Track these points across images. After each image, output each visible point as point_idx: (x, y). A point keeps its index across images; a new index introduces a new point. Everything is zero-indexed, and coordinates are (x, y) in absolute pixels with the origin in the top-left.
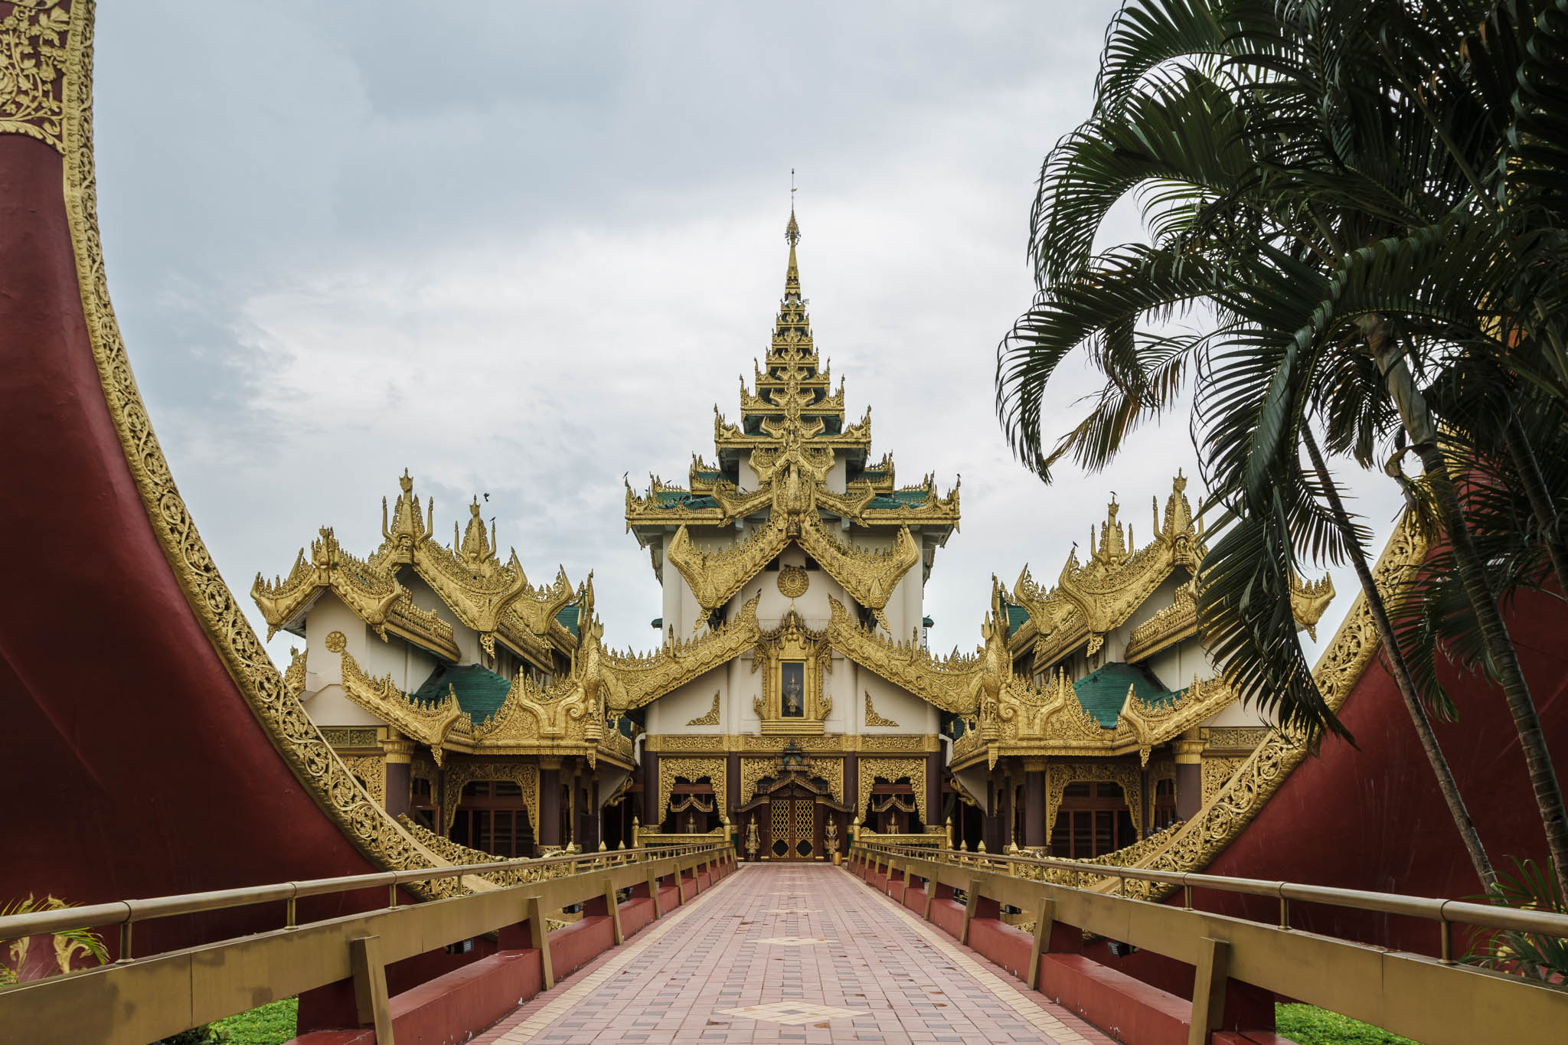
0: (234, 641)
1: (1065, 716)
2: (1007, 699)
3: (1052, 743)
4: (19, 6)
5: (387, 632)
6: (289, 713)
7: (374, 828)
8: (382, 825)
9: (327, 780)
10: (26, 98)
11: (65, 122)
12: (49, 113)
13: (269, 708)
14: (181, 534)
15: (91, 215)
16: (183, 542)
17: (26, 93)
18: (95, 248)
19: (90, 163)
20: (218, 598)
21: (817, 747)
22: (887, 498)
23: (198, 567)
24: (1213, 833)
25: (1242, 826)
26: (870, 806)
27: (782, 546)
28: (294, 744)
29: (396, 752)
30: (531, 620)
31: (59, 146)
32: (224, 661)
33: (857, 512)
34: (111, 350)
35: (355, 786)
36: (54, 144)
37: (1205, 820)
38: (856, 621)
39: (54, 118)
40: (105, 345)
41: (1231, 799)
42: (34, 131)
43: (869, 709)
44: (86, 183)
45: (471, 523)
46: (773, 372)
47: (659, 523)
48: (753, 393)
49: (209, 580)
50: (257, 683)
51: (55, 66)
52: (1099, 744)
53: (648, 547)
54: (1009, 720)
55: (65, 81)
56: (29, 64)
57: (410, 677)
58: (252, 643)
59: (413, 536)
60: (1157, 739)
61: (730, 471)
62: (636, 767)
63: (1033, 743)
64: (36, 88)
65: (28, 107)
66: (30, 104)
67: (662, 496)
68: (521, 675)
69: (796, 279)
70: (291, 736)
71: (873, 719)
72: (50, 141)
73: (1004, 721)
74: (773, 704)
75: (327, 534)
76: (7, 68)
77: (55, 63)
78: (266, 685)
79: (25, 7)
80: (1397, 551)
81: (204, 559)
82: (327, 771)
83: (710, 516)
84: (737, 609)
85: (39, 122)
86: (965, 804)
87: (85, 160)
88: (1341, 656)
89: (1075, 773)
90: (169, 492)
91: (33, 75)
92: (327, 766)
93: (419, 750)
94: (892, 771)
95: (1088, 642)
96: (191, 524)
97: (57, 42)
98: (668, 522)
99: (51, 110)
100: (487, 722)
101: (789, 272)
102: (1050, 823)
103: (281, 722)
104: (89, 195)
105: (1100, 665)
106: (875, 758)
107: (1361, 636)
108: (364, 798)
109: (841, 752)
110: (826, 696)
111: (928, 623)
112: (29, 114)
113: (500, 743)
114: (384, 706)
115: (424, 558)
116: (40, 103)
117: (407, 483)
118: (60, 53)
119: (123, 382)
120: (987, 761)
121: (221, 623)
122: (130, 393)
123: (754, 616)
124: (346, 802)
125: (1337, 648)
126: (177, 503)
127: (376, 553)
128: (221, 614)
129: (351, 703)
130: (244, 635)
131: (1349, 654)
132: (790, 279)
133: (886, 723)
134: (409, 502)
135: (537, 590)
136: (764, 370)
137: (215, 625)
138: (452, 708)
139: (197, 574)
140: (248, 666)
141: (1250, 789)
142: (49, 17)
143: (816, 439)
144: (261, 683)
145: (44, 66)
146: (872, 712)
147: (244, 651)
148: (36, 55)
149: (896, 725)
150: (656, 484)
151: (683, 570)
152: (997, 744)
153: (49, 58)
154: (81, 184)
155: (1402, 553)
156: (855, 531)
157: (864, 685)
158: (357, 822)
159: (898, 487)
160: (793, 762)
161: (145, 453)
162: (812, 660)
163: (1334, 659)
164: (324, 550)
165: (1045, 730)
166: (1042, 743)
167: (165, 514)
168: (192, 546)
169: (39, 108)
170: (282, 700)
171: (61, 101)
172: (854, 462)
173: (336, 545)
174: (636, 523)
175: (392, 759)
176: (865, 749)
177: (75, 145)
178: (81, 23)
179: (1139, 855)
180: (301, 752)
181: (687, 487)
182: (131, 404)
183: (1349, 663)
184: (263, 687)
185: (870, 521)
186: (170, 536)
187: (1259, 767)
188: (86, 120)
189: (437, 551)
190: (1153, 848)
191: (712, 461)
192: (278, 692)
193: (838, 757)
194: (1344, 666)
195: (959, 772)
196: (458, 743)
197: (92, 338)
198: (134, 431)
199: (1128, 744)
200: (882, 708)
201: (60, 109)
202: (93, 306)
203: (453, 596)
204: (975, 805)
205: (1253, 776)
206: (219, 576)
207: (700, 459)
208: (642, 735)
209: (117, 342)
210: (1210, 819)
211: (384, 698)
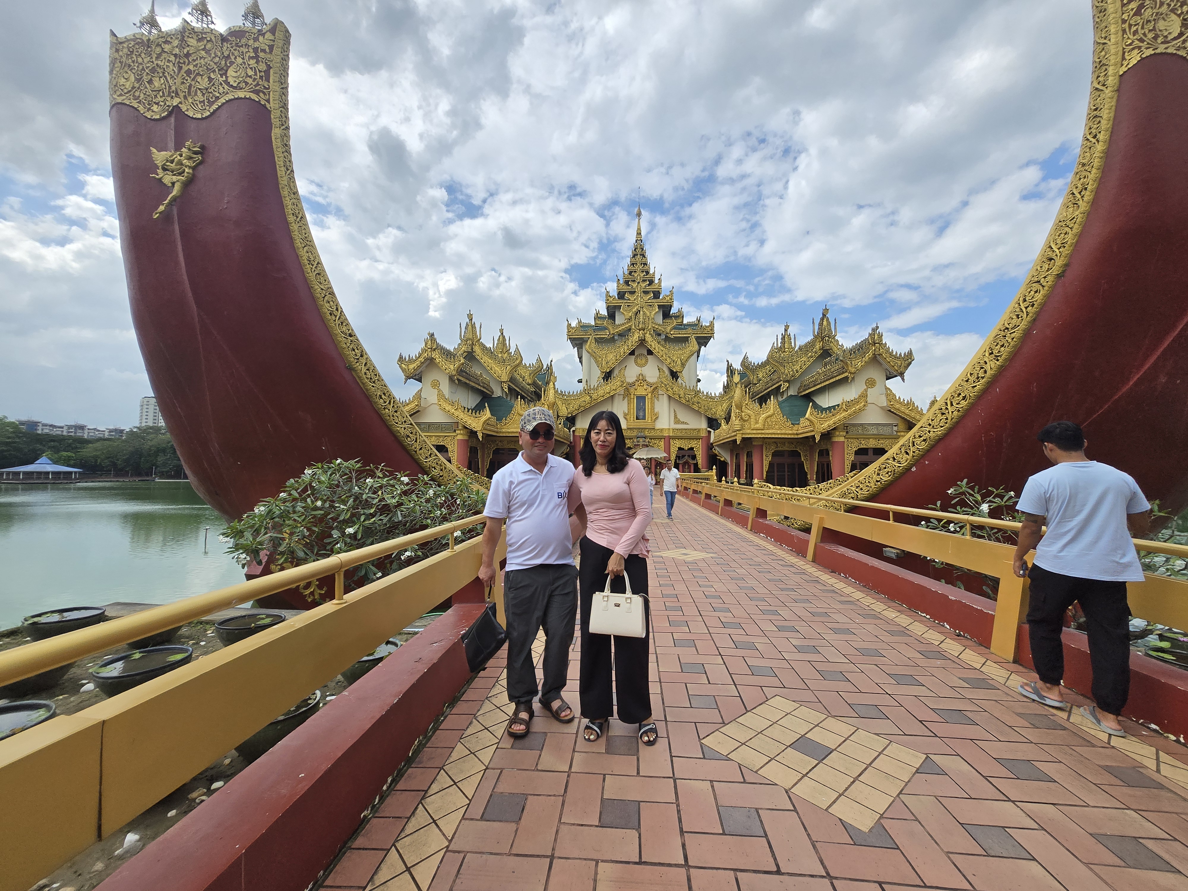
0: (365, 374)
1: (774, 419)
2: (746, 411)
3: (767, 431)
4: (249, 32)
5: (458, 380)
6: (396, 412)
7: (441, 470)
8: (445, 468)
9: (417, 446)
10: (251, 79)
11: (271, 93)
12: (263, 88)
13: (384, 409)
14: (336, 316)
15: (286, 145)
16: (337, 321)
17: (250, 77)
18: (288, 162)
19: (286, 117)
20: (356, 351)
21: (653, 434)
22: (681, 326)
23: (346, 334)
24: (882, 477)
25: (901, 473)
26: (676, 460)
27: (636, 344)
28: (398, 427)
29: (461, 434)
30: (526, 379)
31: (268, 106)
32: (360, 384)
33: (668, 331)
34: (297, 217)
35: (431, 449)
36: (265, 104)
37: (876, 470)
38: (670, 377)
39: (264, 90)
40: (293, 214)
41: (894, 459)
42: (254, 97)
43: (675, 417)
44: (283, 127)
45: (500, 337)
46: (630, 273)
47: (581, 337)
48: (621, 282)
49: (351, 341)
50: (378, 395)
51: (266, 63)
52: (790, 432)
53: (576, 348)
54: (747, 420)
55: (272, 71)
56: (252, 62)
57: (472, 401)
58: (376, 375)
59: (472, 340)
60: (824, 429)
61: (612, 316)
62: (571, 443)
63: (759, 431)
64: (256, 74)
65: (252, 84)
66: (253, 83)
67: (583, 327)
68: (519, 399)
69: (640, 234)
70: (397, 423)
71: (677, 421)
72: (263, 102)
73: (745, 421)
74: (632, 414)
75: (432, 335)
76: (241, 65)
77: (267, 61)
78: (383, 396)
79: (252, 33)
80: (1015, 317)
81: (349, 330)
82: (416, 441)
83: (605, 335)
84: (616, 372)
85: (257, 92)
86: (719, 459)
87: (283, 115)
88: (972, 379)
89: (777, 445)
90: (329, 294)
91: (255, 68)
92: (416, 439)
93: (472, 434)
94: (686, 445)
95: (781, 385)
96: (342, 311)
97: (268, 50)
98: (585, 336)
99: (264, 86)
100: (504, 421)
101: (637, 231)
102: (766, 468)
103: (391, 416)
104: (285, 134)
105: (785, 397)
106: (678, 439)
107: (987, 367)
108: (436, 455)
109: (663, 436)
110: (656, 410)
111: (699, 381)
112: (252, 88)
113: (509, 431)
114: (457, 413)
115: (477, 349)
116: (258, 82)
117: (470, 317)
118: (269, 56)
119: (304, 234)
120: (736, 439)
121: (358, 364)
122: (308, 241)
123: (624, 375)
124: (426, 457)
125: (969, 375)
126: (334, 300)
127: (456, 347)
128: (358, 359)
129: (441, 412)
130: (371, 371)
131: (978, 378)
132: (637, 234)
133: (683, 423)
134: (471, 326)
135: (528, 365)
136: (627, 273)
137: (355, 365)
138: (487, 414)
139: (344, 337)
140: (373, 386)
141: (907, 453)
142: (264, 37)
143: (649, 301)
144: (380, 396)
145: (261, 63)
146: (677, 418)
147: (371, 378)
148: (256, 57)
149: (688, 424)
150: (580, 322)
151: (592, 355)
152: (741, 432)
153: (263, 59)
154: (280, 127)
155: (1019, 318)
156: (667, 339)
157: (674, 406)
158: (432, 467)
159: (685, 322)
160: (641, 440)
161: (316, 272)
162: (650, 395)
163: (967, 381)
164: (430, 342)
165: (764, 425)
166: (763, 432)
167: (327, 305)
168: (342, 323)
169: (258, 84)
170: (392, 405)
171: (269, 82)
172: (666, 311)
173: (435, 340)
174: (571, 337)
175: (460, 437)
176: (674, 435)
177: (277, 106)
178: (282, 42)
179: (831, 487)
180: (402, 431)
181: (593, 323)
182: (308, 247)
183: (978, 383)
184: (381, 398)
185: (674, 335)
186: (330, 317)
187: (914, 442)
188: (283, 93)
189: (484, 347)
190: (840, 484)
191: (604, 312)
192: (390, 402)
193: (661, 439)
194: (975, 385)
195: (717, 446)
196: (490, 431)
197: (286, 210)
198: (310, 261)
199: (807, 432)
200: (681, 416)
201: (269, 86)
202: (286, 193)
203: (490, 366)
204: (724, 461)
205: (909, 446)
206: (357, 340)
207: (599, 312)
208: (573, 429)
209: (301, 213)
210: (880, 470)
211: (456, 410)
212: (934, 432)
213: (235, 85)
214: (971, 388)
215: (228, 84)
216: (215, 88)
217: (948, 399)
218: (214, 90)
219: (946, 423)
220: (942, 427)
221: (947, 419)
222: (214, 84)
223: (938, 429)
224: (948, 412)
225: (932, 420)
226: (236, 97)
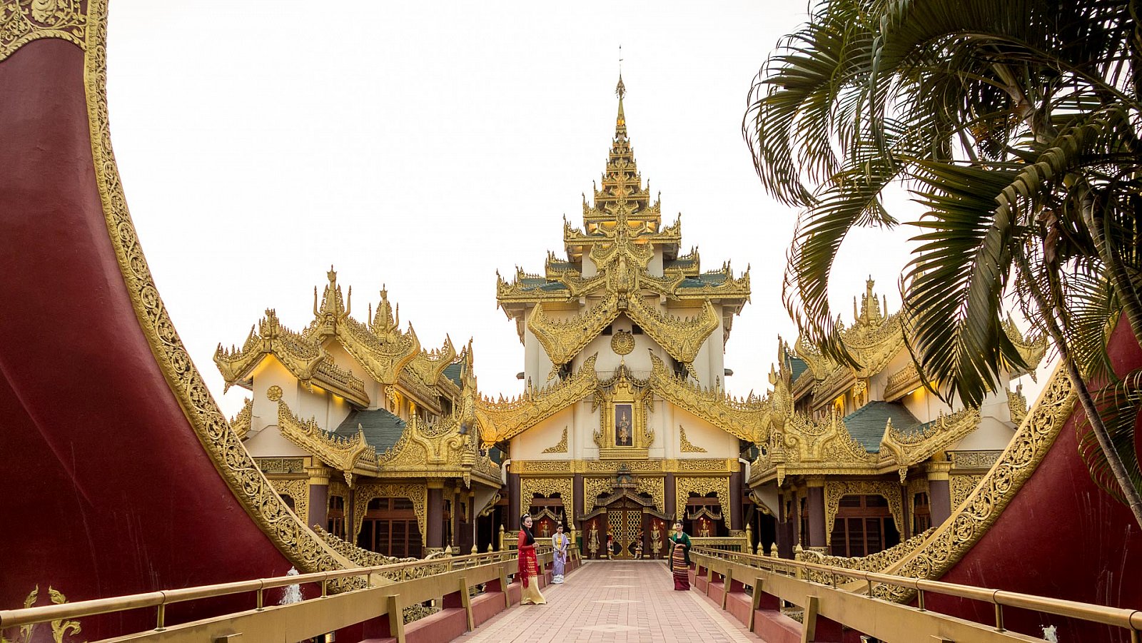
0: (192, 394)
1: (838, 443)
2: (791, 432)
3: (828, 465)
5: (313, 385)
6: (231, 448)
7: (294, 536)
8: (300, 533)
9: (259, 498)
10: (62, 13)
11: (87, 28)
12: (77, 23)
13: (216, 444)
14: (155, 315)
15: (102, 91)
16: (156, 322)
17: (63, 10)
18: (103, 114)
19: (104, 55)
20: (180, 362)
21: (643, 469)
22: (695, 280)
23: (166, 339)
24: (960, 538)
25: (983, 530)
26: (685, 515)
27: (614, 317)
28: (234, 471)
29: (318, 477)
30: (425, 375)
31: (83, 45)
32: (184, 409)
33: (672, 290)
34: (111, 184)
35: (280, 505)
36: (80, 43)
37: (952, 527)
38: (671, 372)
39: (79, 26)
40: (107, 182)
41: (973, 509)
42: (66, 36)
43: (683, 439)
44: (100, 69)
45: (380, 304)
46: (607, 189)
47: (521, 301)
48: (592, 205)
49: (174, 349)
50: (208, 426)
52: (866, 466)
53: (514, 320)
54: (793, 448)
55: (89, 1)
58: (205, 396)
59: (336, 315)
60: (912, 461)
61: (575, 263)
62: (503, 486)
63: (812, 465)
64: (69, 7)
65: (64, 19)
67: (523, 279)
68: (415, 416)
69: (623, 123)
70: (232, 466)
71: (686, 446)
72: (76, 42)
73: (789, 448)
75: (271, 314)
78: (215, 427)
81: (171, 333)
82: (258, 492)
83: (560, 295)
84: (580, 364)
85: (70, 30)
86: (761, 513)
87: (100, 54)
88: (1055, 394)
89: (848, 488)
90: (148, 285)
92: (259, 487)
93: (335, 475)
94: (702, 489)
95: (854, 385)
96: (163, 308)
98: (528, 301)
99: (79, 21)
100: (388, 452)
101: (618, 118)
102: (830, 528)
103: (225, 455)
104: (102, 77)
105: (865, 404)
106: (690, 478)
108: (287, 513)
109: (662, 473)
110: (649, 426)
111: (728, 373)
112: (64, 24)
113: (397, 469)
114: (309, 441)
115: (343, 331)
116: (72, 17)
117: (332, 276)
119: (118, 206)
120: (777, 479)
121: (182, 381)
122: (123, 215)
123: (593, 370)
124: (273, 516)
125: (1052, 388)
126: (153, 293)
127: (308, 328)
128: (182, 374)
129: (283, 440)
130: (199, 390)
131: (1062, 393)
132: (619, 123)
133: (697, 450)
134: (334, 292)
135: (428, 352)
136: (600, 188)
137: (178, 383)
138: (360, 443)
139: (166, 344)
140: (202, 413)
141: (988, 501)
143: (640, 238)
144: (211, 425)
146: (685, 442)
147: (199, 401)
149: (705, 452)
150: (520, 272)
151: (540, 336)
152: (784, 467)
154: (96, 70)
156: (670, 304)
157: (680, 420)
158: (281, 532)
159: (703, 271)
160: (624, 481)
161: (132, 257)
162: (638, 403)
163: (1051, 397)
164: (268, 325)
165: (822, 454)
166: (820, 465)
167: (144, 301)
168: (163, 324)
169: (72, 19)
170: (226, 438)
171: (86, 15)
172: (669, 254)
173: (277, 322)
174: (504, 301)
175: (314, 482)
176: (680, 470)
177: (94, 44)
179: (900, 555)
180: (239, 477)
181: (543, 275)
182: (124, 223)
183: (1063, 400)
184: (212, 429)
185: (682, 297)
186: (147, 317)
187: (995, 484)
188: (102, 27)
189: (355, 327)
190: (912, 550)
191: (562, 256)
192: (224, 433)
193: (660, 477)
194: (1059, 402)
195: (756, 488)
196: (365, 469)
197: (98, 177)
198: (124, 242)
199: (889, 466)
200: (694, 438)
201: (85, 20)
202: (100, 154)
203: (365, 357)
204: (769, 515)
205: (990, 490)
206: (182, 346)
207: (553, 255)
208: (507, 462)
209: (116, 179)
210: (957, 526)
211: (309, 436)
212: (1017, 469)
213: (41, 20)
214: (1055, 407)
215: (30, 17)
216: (15, 24)
217: (1031, 422)
218: (12, 27)
219: (1030, 456)
220: (1026, 462)
221: (1031, 450)
222: (13, 19)
223: (1022, 465)
224: (1032, 441)
225: (1015, 452)
226: (43, 36)
